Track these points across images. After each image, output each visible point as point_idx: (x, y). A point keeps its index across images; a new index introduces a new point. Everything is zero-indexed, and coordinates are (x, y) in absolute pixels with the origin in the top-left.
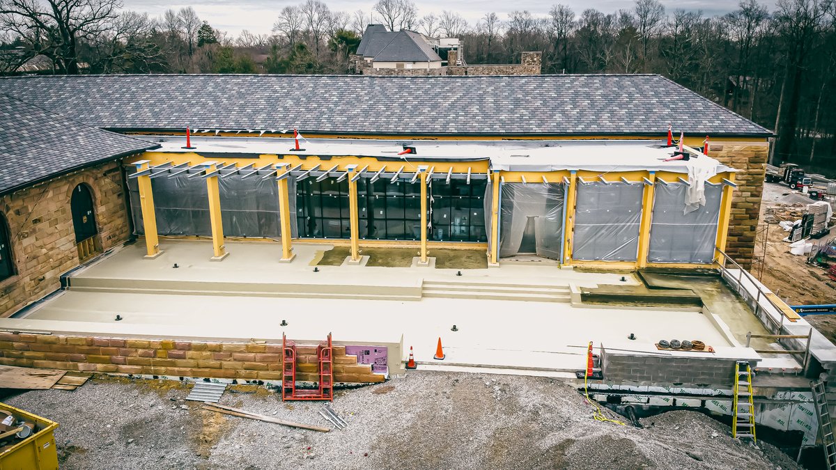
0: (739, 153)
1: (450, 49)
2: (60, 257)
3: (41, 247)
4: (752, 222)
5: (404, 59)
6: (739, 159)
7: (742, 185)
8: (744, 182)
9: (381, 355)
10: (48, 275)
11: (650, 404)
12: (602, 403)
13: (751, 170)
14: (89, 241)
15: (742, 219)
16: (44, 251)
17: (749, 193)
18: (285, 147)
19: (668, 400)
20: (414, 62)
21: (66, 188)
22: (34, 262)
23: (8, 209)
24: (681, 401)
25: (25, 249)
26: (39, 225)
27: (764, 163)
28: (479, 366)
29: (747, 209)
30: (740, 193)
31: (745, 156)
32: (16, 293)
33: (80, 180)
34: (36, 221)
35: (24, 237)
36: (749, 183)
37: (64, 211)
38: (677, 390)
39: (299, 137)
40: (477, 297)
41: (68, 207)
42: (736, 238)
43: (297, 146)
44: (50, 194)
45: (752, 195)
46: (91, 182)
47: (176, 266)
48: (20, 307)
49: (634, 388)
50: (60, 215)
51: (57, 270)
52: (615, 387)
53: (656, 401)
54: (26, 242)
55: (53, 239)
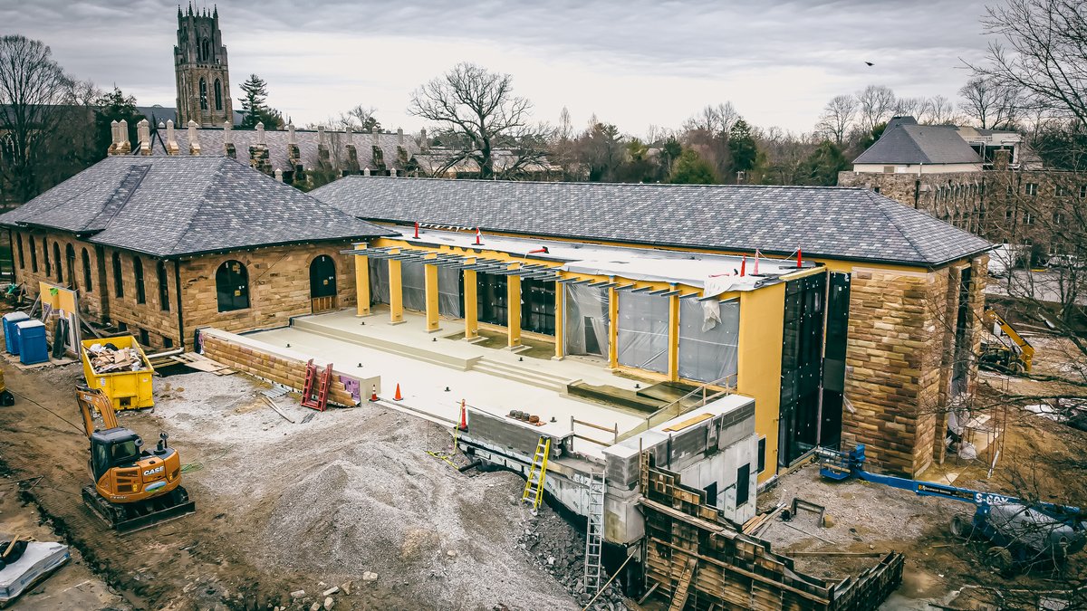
0: (891, 283)
1: (999, 148)
2: (292, 304)
3: (275, 294)
4: (914, 373)
5: (896, 161)
6: (892, 291)
7: (898, 324)
8: (898, 320)
9: (356, 386)
10: (278, 315)
11: (491, 460)
12: (464, 452)
13: (907, 306)
14: (328, 299)
15: (901, 367)
16: (277, 297)
17: (907, 335)
18: (468, 241)
19: (501, 460)
20: (909, 165)
21: (307, 256)
22: (267, 303)
23: (249, 263)
24: (510, 463)
25: (260, 292)
26: (276, 279)
27: (924, 298)
28: (411, 409)
29: (907, 356)
30: (895, 333)
31: (899, 288)
32: (246, 320)
33: (322, 252)
34: (273, 275)
35: (260, 284)
36: (906, 322)
37: (301, 273)
38: (510, 453)
39: (479, 233)
40: (506, 377)
41: (307, 271)
42: (894, 390)
43: (478, 241)
44: (290, 258)
45: (912, 339)
46: (333, 255)
47: (363, 324)
48: (248, 330)
49: (485, 446)
50: (298, 275)
51: (288, 313)
52: (475, 441)
53: (496, 460)
54: (261, 287)
55: (288, 290)
